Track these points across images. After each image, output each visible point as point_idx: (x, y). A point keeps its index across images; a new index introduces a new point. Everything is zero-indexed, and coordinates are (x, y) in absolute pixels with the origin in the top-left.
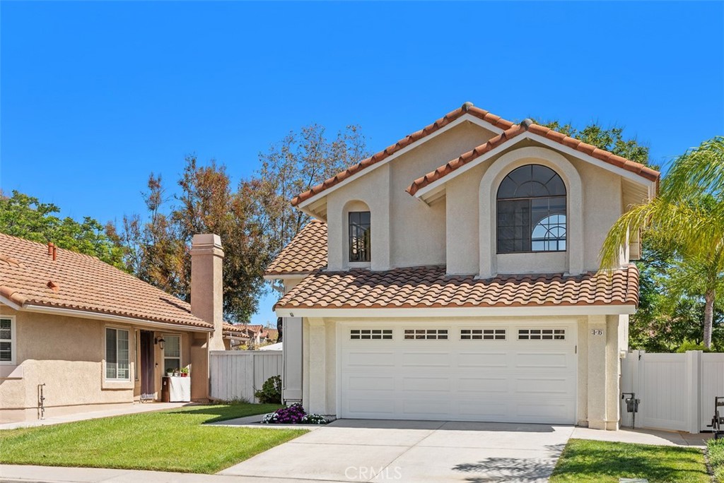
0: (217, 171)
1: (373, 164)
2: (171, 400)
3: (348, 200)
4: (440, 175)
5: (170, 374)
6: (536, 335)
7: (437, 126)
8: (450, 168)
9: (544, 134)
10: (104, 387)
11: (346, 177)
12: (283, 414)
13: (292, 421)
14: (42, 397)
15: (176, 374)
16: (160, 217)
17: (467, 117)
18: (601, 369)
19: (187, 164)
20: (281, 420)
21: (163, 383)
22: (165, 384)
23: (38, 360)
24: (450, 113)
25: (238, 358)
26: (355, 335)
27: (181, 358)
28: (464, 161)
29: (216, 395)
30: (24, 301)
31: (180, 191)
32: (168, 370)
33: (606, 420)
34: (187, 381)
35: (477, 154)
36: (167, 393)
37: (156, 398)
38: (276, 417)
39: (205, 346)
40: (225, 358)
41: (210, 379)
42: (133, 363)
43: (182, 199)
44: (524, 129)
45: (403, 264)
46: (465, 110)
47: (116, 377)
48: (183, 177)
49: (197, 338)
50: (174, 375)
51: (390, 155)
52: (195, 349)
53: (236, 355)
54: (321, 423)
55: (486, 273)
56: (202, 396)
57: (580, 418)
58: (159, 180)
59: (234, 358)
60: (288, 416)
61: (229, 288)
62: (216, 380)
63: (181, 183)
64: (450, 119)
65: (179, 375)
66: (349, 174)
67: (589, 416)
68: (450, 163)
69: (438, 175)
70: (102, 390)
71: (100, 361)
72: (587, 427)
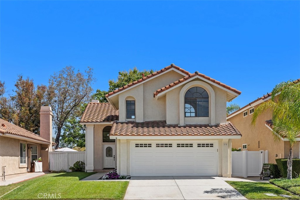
0: (29, 82)
1: (138, 83)
2: (35, 171)
3: (127, 96)
4: (166, 88)
5: (34, 161)
6: (203, 145)
7: (162, 71)
8: (170, 86)
9: (203, 77)
10: (20, 167)
11: (127, 88)
12: (110, 176)
13: (115, 178)
14: (4, 171)
15: (37, 161)
16: (4, 98)
17: (173, 69)
18: (227, 157)
19: (19, 78)
20: (111, 178)
21: (31, 165)
22: (32, 165)
23: (2, 156)
24: (167, 67)
25: (61, 154)
26: (137, 145)
27: (37, 155)
28: (175, 84)
29: (52, 169)
30: (5, 132)
31: (15, 89)
32: (33, 159)
33: (228, 174)
34: (41, 163)
35: (180, 82)
36: (33, 169)
37: (29, 171)
38: (108, 177)
39: (47, 150)
40: (56, 155)
41: (49, 163)
42: (27, 157)
43: (16, 92)
44: (196, 74)
45: (147, 120)
46: (172, 66)
47: (22, 163)
48: (16, 83)
49: (44, 147)
50: (36, 161)
51: (144, 80)
52: (43, 151)
53: (60, 153)
54: (127, 178)
55: (182, 123)
56: (47, 170)
57: (219, 173)
58: (4, 84)
59: (59, 155)
60: (113, 176)
61: (37, 127)
62: (52, 163)
63: (16, 85)
64: (166, 69)
65: (38, 161)
66: (128, 86)
67: (223, 173)
68: (170, 84)
69: (166, 89)
70: (19, 168)
71: (19, 156)
72: (222, 177)
